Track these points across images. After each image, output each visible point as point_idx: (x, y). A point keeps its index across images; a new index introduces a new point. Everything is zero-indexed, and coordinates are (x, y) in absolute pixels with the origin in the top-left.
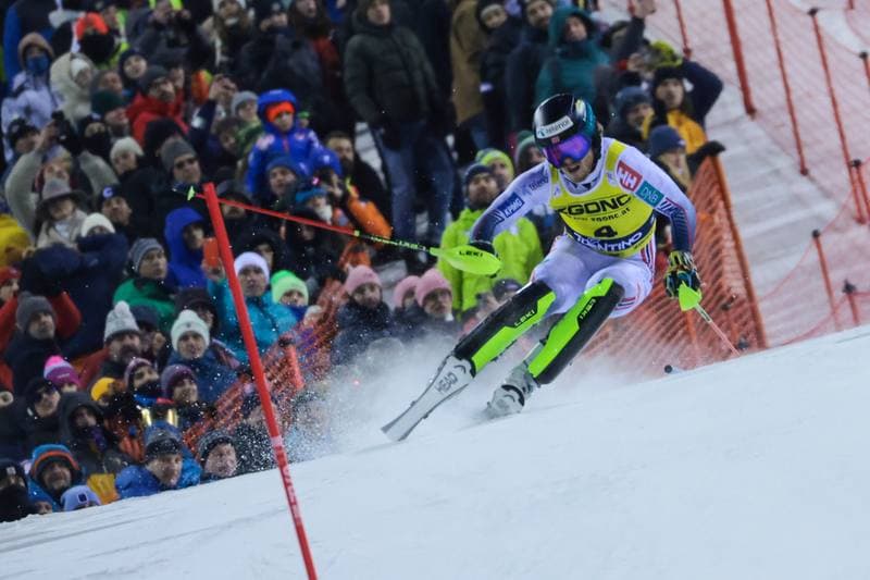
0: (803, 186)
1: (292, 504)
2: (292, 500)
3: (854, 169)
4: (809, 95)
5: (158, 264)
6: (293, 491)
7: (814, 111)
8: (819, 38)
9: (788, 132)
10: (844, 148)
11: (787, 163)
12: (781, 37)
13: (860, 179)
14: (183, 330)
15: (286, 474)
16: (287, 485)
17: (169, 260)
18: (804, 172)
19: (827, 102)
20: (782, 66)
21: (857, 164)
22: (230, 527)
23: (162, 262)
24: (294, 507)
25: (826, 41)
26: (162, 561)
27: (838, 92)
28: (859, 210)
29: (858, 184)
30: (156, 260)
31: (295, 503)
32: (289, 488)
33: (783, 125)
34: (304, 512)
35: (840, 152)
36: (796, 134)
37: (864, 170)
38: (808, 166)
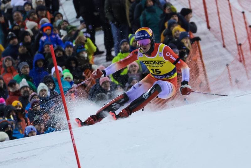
0: (224, 50)
1: (73, 140)
2: (73, 139)
3: (239, 46)
4: (226, 24)
5: (27, 70)
6: (73, 136)
7: (228, 29)
8: (230, 7)
9: (220, 34)
10: (236, 40)
11: (219, 44)
12: (219, 7)
13: (241, 49)
14: (42, 88)
15: (71, 131)
16: (71, 134)
17: (30, 69)
18: (224, 46)
19: (232, 26)
20: (219, 15)
21: (240, 45)
22: (54, 146)
23: (28, 70)
24: (73, 141)
25: (232, 8)
26: (34, 155)
27: (235, 23)
28: (240, 58)
29: (240, 51)
30: (26, 69)
31: (74, 140)
32: (72, 135)
33: (218, 32)
34: (76, 142)
35: (235, 41)
36: (222, 35)
37: (242, 47)
38: (225, 45)
